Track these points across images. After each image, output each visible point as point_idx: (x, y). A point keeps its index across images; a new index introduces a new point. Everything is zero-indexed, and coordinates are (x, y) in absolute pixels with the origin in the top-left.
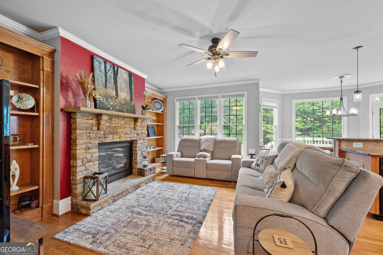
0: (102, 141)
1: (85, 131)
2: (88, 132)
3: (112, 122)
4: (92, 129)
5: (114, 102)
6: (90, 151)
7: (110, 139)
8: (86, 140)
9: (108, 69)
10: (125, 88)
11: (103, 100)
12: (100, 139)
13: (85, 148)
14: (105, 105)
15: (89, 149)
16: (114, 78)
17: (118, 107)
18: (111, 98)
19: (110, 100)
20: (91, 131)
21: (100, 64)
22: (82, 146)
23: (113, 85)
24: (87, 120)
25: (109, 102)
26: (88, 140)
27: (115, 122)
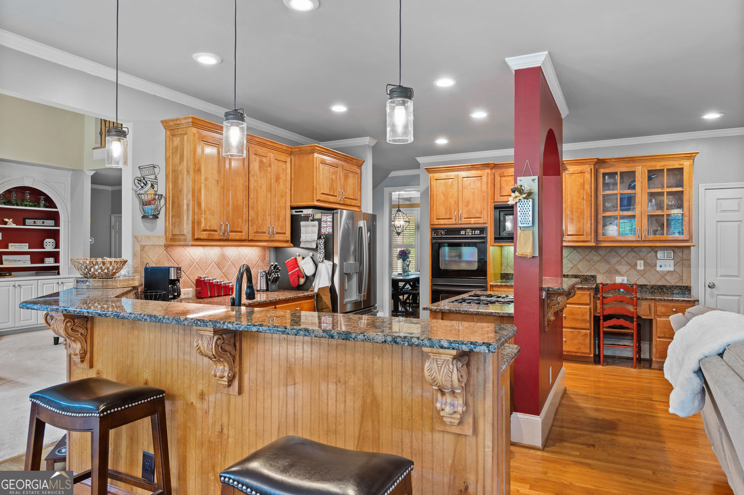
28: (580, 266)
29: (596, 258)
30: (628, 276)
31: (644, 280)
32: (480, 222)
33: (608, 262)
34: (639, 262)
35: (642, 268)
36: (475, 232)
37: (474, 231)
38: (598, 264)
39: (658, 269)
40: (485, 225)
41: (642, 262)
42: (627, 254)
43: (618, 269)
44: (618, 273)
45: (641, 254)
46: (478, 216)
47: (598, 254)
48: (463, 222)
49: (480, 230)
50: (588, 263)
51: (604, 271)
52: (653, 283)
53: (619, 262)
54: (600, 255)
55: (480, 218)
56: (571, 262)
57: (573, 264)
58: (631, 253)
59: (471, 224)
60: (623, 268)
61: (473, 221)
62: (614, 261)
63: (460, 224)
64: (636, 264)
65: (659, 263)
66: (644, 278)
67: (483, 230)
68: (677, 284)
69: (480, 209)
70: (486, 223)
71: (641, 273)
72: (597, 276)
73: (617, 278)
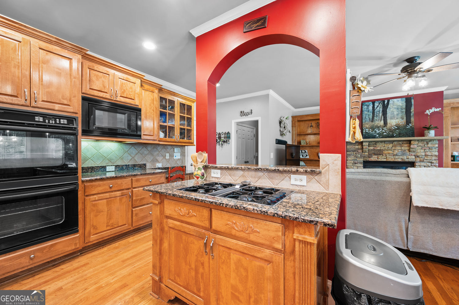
0: (366, 159)
1: (353, 153)
2: (355, 154)
3: (377, 146)
4: (358, 152)
5: (381, 130)
6: (356, 165)
7: (374, 158)
8: (353, 158)
9: (376, 107)
10: (398, 114)
11: (369, 131)
12: (365, 158)
13: (352, 162)
14: (371, 134)
15: (355, 163)
16: (383, 111)
17: (386, 133)
18: (378, 128)
19: (377, 130)
20: (357, 153)
21: (368, 106)
22: (350, 161)
23: (381, 117)
24: (354, 146)
25: (376, 131)
26: (355, 158)
27: (380, 146)
28: (136, 158)
29: (146, 152)
30: (162, 163)
31: (169, 164)
32: (68, 110)
33: (152, 155)
34: (167, 154)
35: (168, 158)
36: (60, 121)
37: (58, 120)
38: (147, 156)
39: (175, 158)
40: (74, 115)
41: (168, 154)
42: (162, 149)
43: (158, 159)
44: (157, 161)
45: (168, 150)
46: (65, 102)
47: (147, 149)
48: (39, 106)
49: (67, 120)
50: (141, 156)
51: (150, 161)
52: (173, 166)
53: (158, 155)
54: (148, 150)
55: (69, 105)
56: (130, 155)
57: (132, 157)
58: (163, 149)
59: (54, 110)
60: (160, 158)
61: (57, 107)
62: (156, 153)
63: (33, 107)
64: (166, 156)
65: (175, 154)
66: (169, 163)
67: (71, 120)
68: (181, 166)
69: (68, 95)
70: (76, 113)
71: (168, 161)
72: (147, 164)
73: (157, 164)
